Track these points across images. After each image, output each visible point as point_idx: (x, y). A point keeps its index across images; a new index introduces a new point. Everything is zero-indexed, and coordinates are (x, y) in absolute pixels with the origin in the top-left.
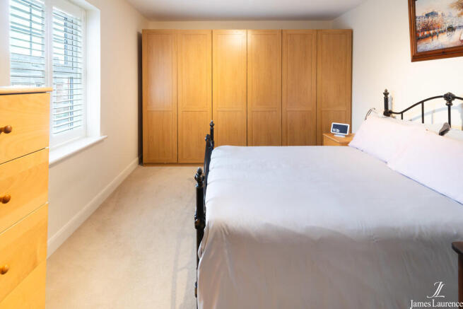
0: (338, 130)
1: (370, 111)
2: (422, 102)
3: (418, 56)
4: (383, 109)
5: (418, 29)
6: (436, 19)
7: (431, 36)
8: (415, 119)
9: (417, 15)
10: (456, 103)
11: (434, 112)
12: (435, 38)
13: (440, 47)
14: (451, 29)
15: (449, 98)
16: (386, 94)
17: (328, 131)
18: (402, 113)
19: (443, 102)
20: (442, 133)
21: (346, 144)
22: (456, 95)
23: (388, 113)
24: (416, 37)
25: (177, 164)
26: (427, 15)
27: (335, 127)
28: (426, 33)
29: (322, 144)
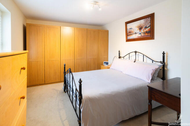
0: (106, 64)
1: (115, 57)
2: (129, 54)
3: (128, 40)
4: (118, 56)
5: (128, 32)
6: (132, 30)
7: (131, 35)
8: (127, 58)
9: (128, 28)
10: (137, 53)
11: (132, 56)
12: (132, 35)
13: (133, 38)
14: (136, 33)
15: (136, 52)
16: (119, 51)
17: (103, 65)
18: (124, 57)
19: (134, 53)
20: (134, 62)
21: (109, 68)
22: (137, 51)
23: (120, 57)
24: (127, 35)
25: (45, 84)
26: (130, 29)
27: (105, 63)
28: (130, 34)
29: (101, 69)
